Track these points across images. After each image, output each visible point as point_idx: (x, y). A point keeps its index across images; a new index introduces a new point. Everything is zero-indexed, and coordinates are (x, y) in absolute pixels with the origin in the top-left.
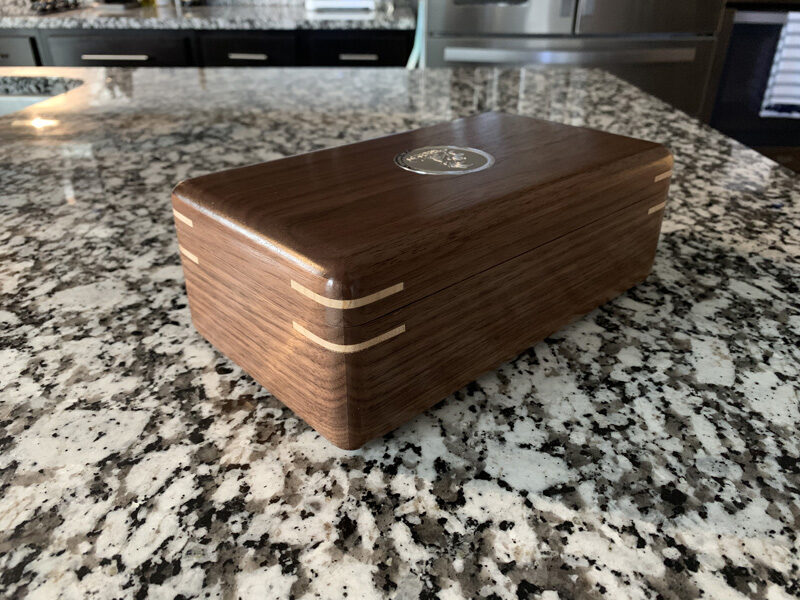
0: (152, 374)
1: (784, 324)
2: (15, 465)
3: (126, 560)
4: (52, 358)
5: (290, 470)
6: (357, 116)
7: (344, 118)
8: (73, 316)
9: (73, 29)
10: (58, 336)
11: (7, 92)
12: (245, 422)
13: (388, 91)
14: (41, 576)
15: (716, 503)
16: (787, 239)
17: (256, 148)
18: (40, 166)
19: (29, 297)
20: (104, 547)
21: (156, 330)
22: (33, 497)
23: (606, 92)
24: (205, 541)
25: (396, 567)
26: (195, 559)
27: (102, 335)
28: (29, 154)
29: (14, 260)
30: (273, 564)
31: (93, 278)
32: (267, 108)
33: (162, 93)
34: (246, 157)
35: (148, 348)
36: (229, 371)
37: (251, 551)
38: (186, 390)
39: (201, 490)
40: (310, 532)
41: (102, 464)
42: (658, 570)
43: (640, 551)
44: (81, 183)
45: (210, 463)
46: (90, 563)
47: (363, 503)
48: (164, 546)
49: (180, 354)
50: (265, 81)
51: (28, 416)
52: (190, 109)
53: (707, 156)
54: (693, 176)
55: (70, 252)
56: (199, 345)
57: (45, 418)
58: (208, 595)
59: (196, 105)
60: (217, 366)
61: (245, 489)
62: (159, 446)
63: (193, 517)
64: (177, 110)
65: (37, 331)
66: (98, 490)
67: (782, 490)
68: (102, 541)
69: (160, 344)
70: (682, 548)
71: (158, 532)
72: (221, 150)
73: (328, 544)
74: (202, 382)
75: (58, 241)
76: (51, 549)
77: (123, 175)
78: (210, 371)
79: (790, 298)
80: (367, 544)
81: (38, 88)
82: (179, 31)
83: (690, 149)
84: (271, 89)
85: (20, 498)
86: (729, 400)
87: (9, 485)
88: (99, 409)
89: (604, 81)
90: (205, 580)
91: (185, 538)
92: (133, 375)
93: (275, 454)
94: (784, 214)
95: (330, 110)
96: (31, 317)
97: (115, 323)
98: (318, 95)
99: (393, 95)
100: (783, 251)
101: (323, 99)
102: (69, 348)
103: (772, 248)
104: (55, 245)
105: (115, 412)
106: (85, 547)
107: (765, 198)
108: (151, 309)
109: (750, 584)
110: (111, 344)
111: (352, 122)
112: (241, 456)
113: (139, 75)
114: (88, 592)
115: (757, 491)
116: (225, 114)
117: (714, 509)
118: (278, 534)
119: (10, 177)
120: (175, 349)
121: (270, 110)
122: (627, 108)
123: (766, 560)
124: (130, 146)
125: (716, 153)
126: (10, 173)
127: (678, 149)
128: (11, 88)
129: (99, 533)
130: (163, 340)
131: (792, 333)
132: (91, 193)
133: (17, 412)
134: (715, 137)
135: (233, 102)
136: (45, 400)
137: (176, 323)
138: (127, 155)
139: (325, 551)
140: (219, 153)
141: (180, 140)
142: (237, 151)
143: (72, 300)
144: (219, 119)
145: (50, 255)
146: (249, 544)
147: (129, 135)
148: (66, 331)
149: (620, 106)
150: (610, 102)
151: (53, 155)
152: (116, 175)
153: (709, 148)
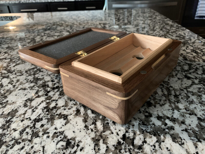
0: (37, 82)
1: (182, 67)
2: (7, 101)
3: (31, 118)
4: (15, 80)
5: (67, 100)
6: (88, 23)
7: (84, 23)
8: (19, 71)
9: (18, 3)
10: (16, 75)
11: (2, 20)
12: (57, 91)
13: (96, 16)
14: (14, 122)
15: (158, 104)
16: (188, 48)
17: (63, 31)
18: (11, 38)
19: (9, 67)
20: (26, 116)
21: (38, 73)
22: (12, 107)
23: (150, 14)
24: (48, 114)
25: (88, 118)
26: (45, 118)
27: (26, 75)
28: (8, 35)
29: (6, 59)
30: (62, 118)
31: (24, 63)
32: (66, 21)
33: (40, 19)
34: (60, 34)
35: (36, 77)
36: (54, 81)
37: (57, 116)
38: (44, 86)
39: (47, 105)
40: (70, 112)
41: (26, 101)
42: (143, 117)
43: (140, 114)
44: (21, 41)
45: (49, 100)
46: (24, 119)
47: (82, 106)
48: (39, 116)
49: (43, 78)
50: (66, 15)
51: (10, 92)
52: (47, 23)
53: (173, 29)
54: (168, 34)
55: (18, 57)
56: (48, 76)
57: (13, 92)
58: (48, 124)
59: (48, 21)
60: (52, 80)
61: (57, 104)
62: (39, 97)
63: (45, 110)
64: (44, 23)
65: (11, 74)
66: (25, 105)
67: (173, 101)
68: (26, 115)
69: (39, 76)
70: (149, 113)
71: (38, 113)
72: (54, 32)
73: (74, 114)
74: (48, 84)
75: (15, 55)
76: (16, 117)
77: (31, 39)
78: (50, 81)
79: (185, 62)
80: (82, 114)
81: (10, 19)
82: (45, 3)
83: (169, 28)
84: (67, 17)
85: (9, 107)
86: (166, 84)
87: (6, 105)
88: (25, 90)
89: (151, 12)
90: (48, 121)
91: (44, 114)
92: (33, 83)
93: (64, 97)
94: (188, 43)
95: (81, 22)
96: (10, 71)
97: (29, 72)
98: (79, 18)
99: (97, 17)
100: (186, 51)
101: (80, 19)
102: (18, 78)
103: (183, 51)
104: (15, 56)
105: (29, 90)
106: (23, 116)
107: (185, 39)
108: (37, 69)
109: (162, 119)
110: (28, 76)
111: (86, 24)
112: (56, 98)
113: (35, 14)
114: (24, 124)
115: (168, 102)
116: (55, 23)
117: (158, 105)
118: (63, 113)
119: (4, 41)
120: (42, 77)
121: (67, 22)
122: (155, 18)
123: (167, 115)
124: (32, 32)
125: (175, 29)
126: (4, 40)
127: (166, 28)
128: (3, 19)
129: (26, 113)
130: (39, 75)
131: (183, 69)
132: (23, 44)
133: (8, 91)
134: (176, 25)
135: (58, 20)
136: (13, 88)
137: (43, 72)
138: (31, 34)
139: (73, 116)
140: (53, 33)
141: (44, 30)
142: (58, 32)
143: (19, 68)
144: (54, 25)
145: (14, 58)
146: (57, 115)
147: (32, 29)
148: (18, 74)
149: (153, 18)
150: (151, 17)
151: (14, 35)
152: (29, 39)
153: (174, 27)
